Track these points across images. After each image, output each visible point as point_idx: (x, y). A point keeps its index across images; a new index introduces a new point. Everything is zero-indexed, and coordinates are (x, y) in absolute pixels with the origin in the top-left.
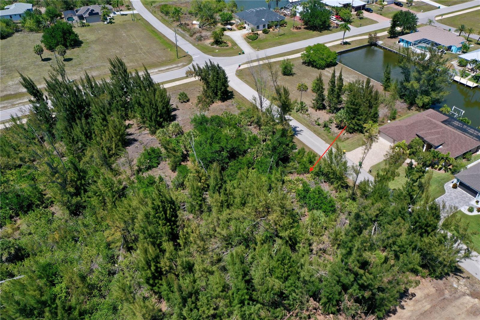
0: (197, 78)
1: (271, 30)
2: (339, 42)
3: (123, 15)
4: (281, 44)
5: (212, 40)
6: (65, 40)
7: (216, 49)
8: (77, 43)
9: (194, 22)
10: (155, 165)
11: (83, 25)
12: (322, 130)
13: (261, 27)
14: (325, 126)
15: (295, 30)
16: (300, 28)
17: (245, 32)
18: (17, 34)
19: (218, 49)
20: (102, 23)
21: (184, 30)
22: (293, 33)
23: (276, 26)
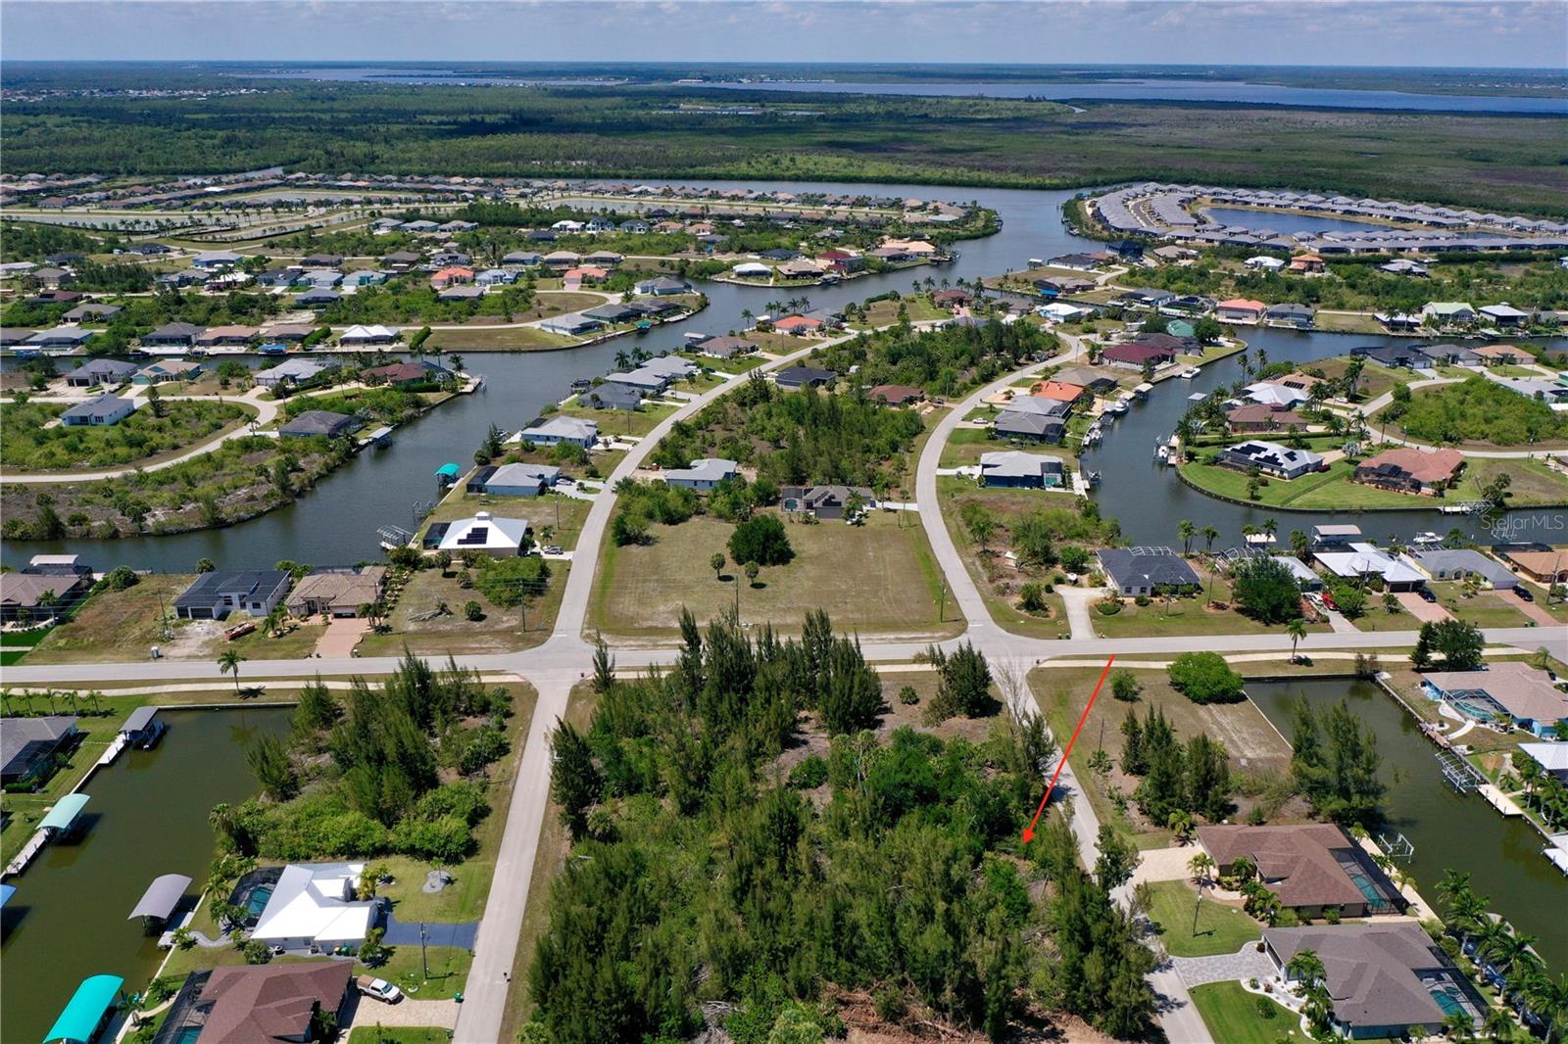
0: (935, 668)
1: (1157, 600)
2: (1288, 656)
3: (889, 510)
4: (1159, 633)
5: (1018, 599)
6: (765, 549)
7: (1021, 617)
8: (784, 556)
9: (1009, 554)
10: (813, 784)
11: (807, 521)
12: (1111, 806)
13: (1136, 590)
14: (1120, 802)
15: (1212, 611)
16: (1225, 608)
17: (1098, 593)
18: (695, 519)
19: (1027, 620)
20: (842, 521)
21: (984, 566)
22: (1203, 616)
23: (1176, 592)
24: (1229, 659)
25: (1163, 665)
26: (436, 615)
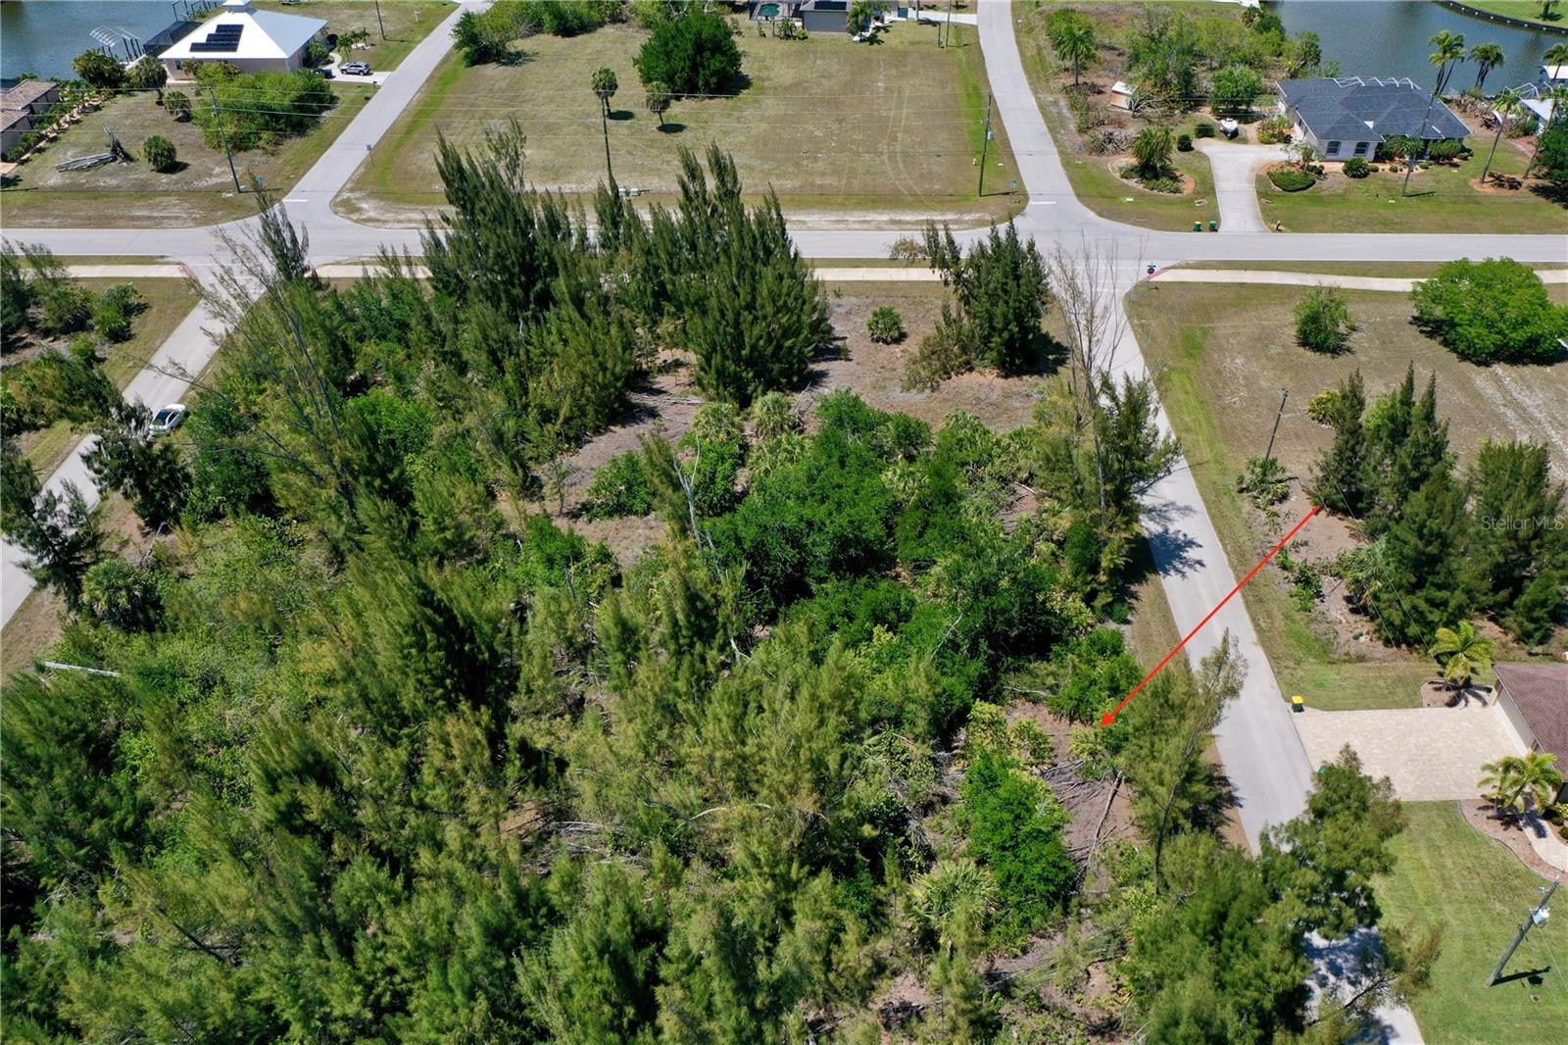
1: (1384, 167)
3: (928, 22)
4: (1389, 226)
5: (1130, 160)
6: (695, 68)
7: (1128, 191)
8: (730, 83)
9: (1119, 87)
10: (639, 507)
11: (788, 34)
12: (1282, 586)
13: (1348, 150)
14: (1306, 580)
15: (1488, 189)
16: (1514, 185)
17: (1276, 154)
18: (609, 30)
19: (1139, 195)
20: (845, 36)
21: (1073, 107)
22: (1472, 199)
23: (1420, 155)
24: (1547, 277)
25: (1404, 285)
26: (103, 162)
